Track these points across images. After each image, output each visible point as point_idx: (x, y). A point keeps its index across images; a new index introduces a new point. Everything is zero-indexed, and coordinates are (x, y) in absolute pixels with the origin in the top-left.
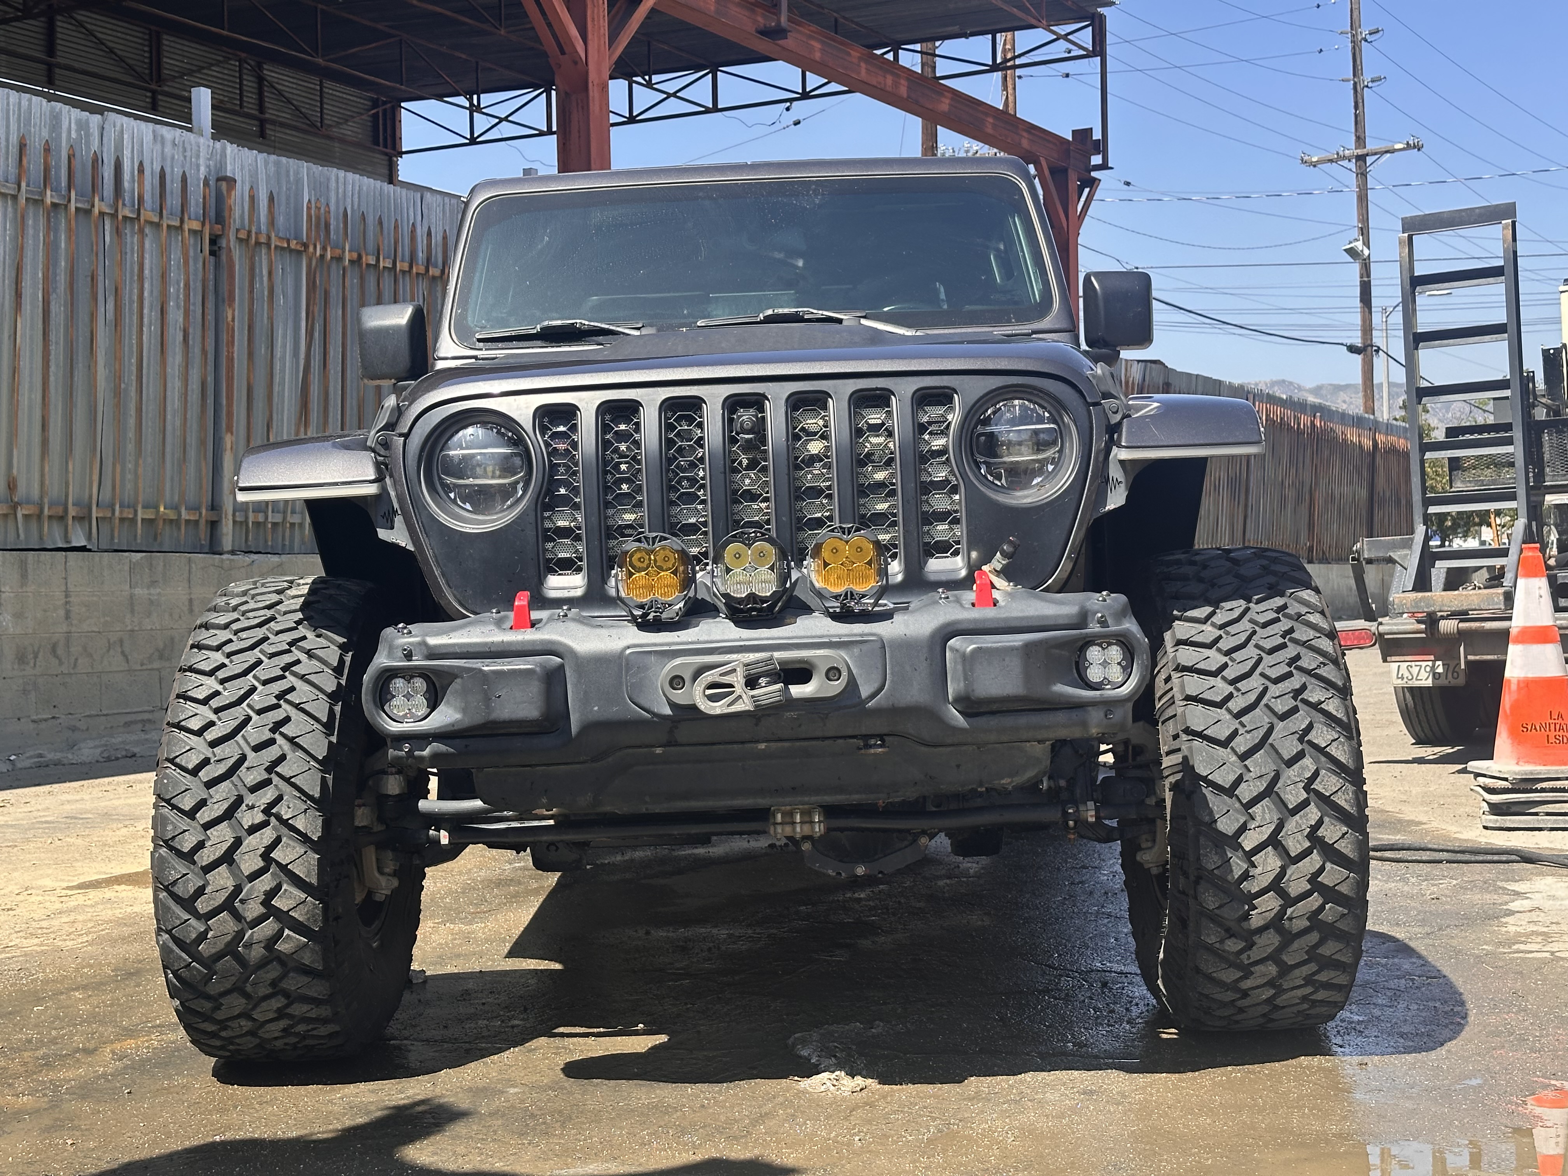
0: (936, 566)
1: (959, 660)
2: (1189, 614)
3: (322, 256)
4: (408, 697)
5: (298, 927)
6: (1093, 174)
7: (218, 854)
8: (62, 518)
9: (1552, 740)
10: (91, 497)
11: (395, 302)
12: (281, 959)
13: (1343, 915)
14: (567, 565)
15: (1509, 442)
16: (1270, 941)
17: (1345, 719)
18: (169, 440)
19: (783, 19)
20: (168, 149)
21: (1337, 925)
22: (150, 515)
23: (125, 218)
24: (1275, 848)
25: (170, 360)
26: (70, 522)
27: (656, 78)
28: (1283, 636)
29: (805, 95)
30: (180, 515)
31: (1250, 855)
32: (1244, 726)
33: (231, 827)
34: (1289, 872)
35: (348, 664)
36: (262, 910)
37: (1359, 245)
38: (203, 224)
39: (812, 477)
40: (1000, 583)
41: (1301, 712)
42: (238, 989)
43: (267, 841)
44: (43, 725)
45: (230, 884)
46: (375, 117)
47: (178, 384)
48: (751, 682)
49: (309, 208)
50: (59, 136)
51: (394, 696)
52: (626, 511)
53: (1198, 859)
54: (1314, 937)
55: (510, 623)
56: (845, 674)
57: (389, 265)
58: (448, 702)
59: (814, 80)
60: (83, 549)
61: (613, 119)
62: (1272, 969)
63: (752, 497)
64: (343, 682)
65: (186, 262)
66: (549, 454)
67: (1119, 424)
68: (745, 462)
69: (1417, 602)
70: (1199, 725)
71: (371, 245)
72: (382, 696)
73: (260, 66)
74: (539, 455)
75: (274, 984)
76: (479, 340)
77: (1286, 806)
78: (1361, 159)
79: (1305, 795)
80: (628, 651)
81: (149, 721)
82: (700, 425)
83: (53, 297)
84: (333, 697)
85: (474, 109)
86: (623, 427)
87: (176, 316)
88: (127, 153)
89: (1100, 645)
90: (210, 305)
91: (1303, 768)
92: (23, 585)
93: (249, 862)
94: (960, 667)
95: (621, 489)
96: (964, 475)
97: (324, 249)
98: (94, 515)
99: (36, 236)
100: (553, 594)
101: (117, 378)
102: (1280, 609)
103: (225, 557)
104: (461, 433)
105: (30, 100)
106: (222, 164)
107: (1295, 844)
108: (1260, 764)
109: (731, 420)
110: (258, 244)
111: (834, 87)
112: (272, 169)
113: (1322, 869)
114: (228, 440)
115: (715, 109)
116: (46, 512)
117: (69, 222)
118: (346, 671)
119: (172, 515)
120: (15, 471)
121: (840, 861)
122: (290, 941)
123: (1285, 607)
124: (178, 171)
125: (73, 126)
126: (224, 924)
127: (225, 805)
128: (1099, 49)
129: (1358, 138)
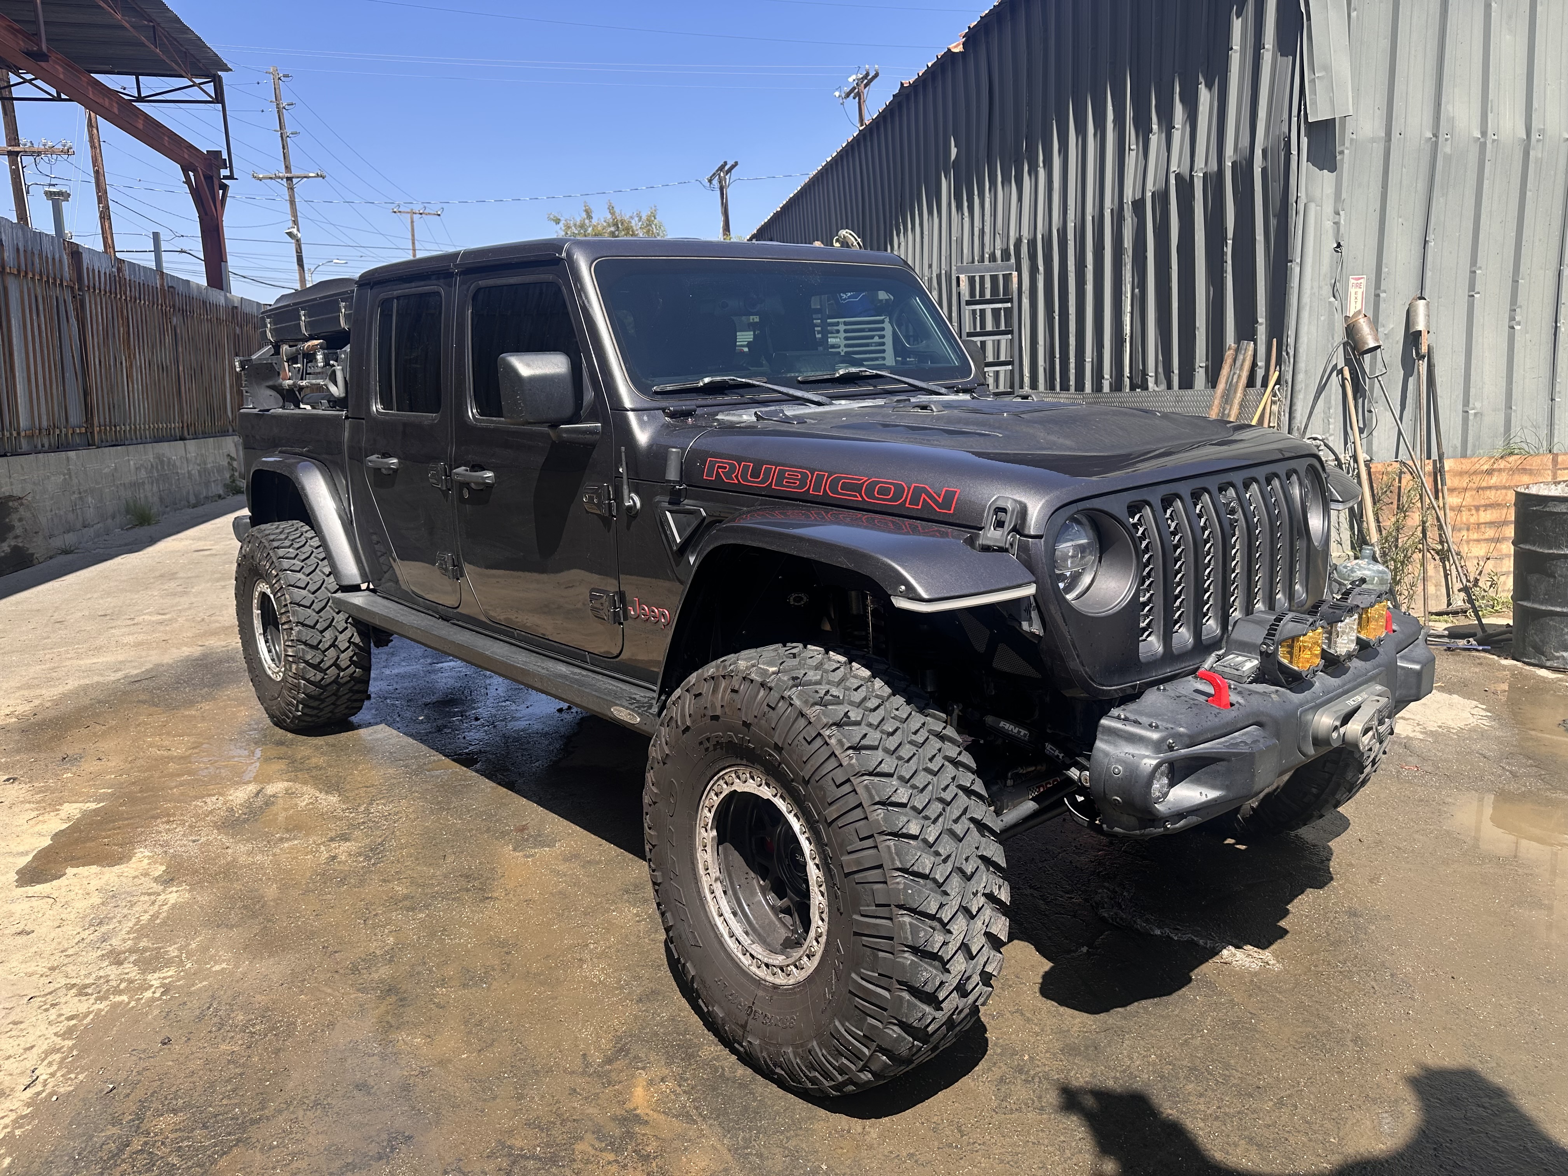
6: (225, 181)
19: (44, 46)
37: (293, 230)
76: (656, 393)
78: (289, 179)
100: (1144, 659)
128: (219, 98)
129: (286, 167)
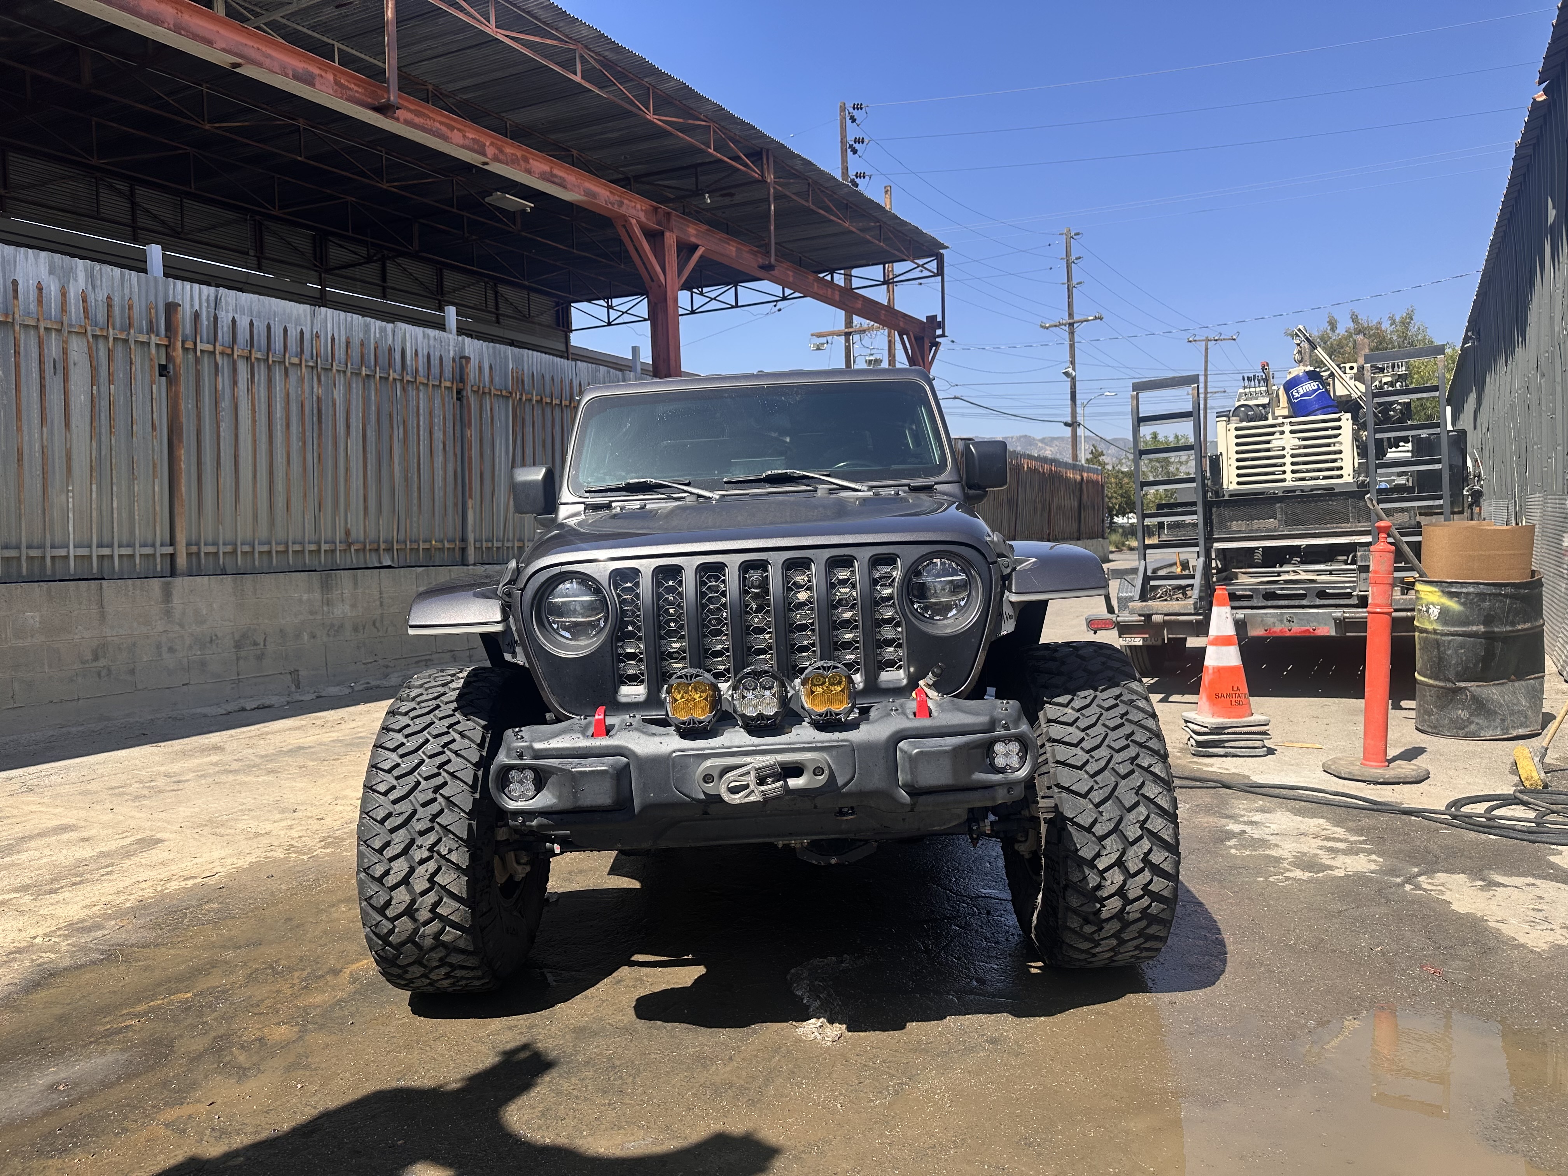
0: (887, 677)
1: (907, 759)
2: (1055, 700)
3: (520, 399)
4: (521, 782)
5: (454, 925)
6: (937, 340)
7: (399, 879)
8: (377, 550)
9: (1233, 703)
10: (393, 537)
11: (534, 465)
12: (444, 944)
13: (1164, 910)
14: (634, 679)
15: (1194, 513)
16: (1113, 927)
17: (1166, 778)
18: (437, 504)
19: (773, 260)
20: (432, 342)
21: (1160, 915)
22: (427, 546)
23: (408, 381)
24: (1119, 867)
25: (436, 459)
26: (382, 552)
27: (705, 290)
28: (1122, 718)
29: (784, 298)
30: (444, 545)
31: (1101, 873)
32: (1098, 783)
33: (407, 860)
34: (1128, 883)
35: (488, 740)
36: (430, 915)
37: (1070, 370)
38: (453, 383)
39: (799, 617)
40: (932, 693)
41: (1137, 773)
42: (418, 962)
43: (431, 871)
44: (370, 665)
45: (408, 898)
46: (558, 311)
47: (441, 472)
48: (761, 781)
49: (512, 373)
50: (370, 336)
51: (511, 783)
52: (674, 642)
53: (1066, 873)
54: (1144, 923)
55: (591, 730)
56: (827, 772)
57: (558, 402)
58: (548, 789)
59: (788, 292)
60: (389, 567)
61: (681, 311)
62: (1114, 942)
63: (761, 631)
64: (484, 754)
65: (444, 405)
66: (620, 603)
67: (1010, 574)
68: (754, 607)
69: (1142, 608)
70: (1066, 782)
71: (548, 392)
72: (503, 781)
73: (496, 286)
74: (613, 605)
75: (441, 959)
76: (587, 492)
77: (1128, 840)
78: (1071, 325)
79: (1141, 832)
80: (674, 754)
81: (430, 660)
82: (724, 581)
83: (368, 427)
84: (477, 765)
85: (610, 307)
86: (671, 583)
87: (438, 435)
88: (408, 345)
89: (1004, 742)
90: (458, 428)
91: (1139, 814)
92: (355, 589)
93: (420, 884)
94: (907, 765)
95: (670, 626)
96: (904, 615)
97: (521, 395)
98: (395, 548)
99: (357, 393)
100: (623, 700)
101: (406, 471)
102: (1117, 697)
103: (470, 567)
104: (560, 586)
105: (352, 317)
106: (463, 349)
107: (1133, 865)
108: (1110, 810)
109: (745, 578)
110: (484, 393)
111: (797, 294)
112: (491, 350)
113: (1151, 881)
114: (470, 503)
115: (737, 306)
116: (368, 547)
117: (376, 384)
118: (487, 745)
119: (439, 545)
120: (349, 526)
121: (821, 854)
122: (450, 934)
123: (1121, 695)
124: (437, 354)
125: (377, 331)
126: (405, 925)
127: (403, 846)
128: (940, 272)
129: (1070, 314)
